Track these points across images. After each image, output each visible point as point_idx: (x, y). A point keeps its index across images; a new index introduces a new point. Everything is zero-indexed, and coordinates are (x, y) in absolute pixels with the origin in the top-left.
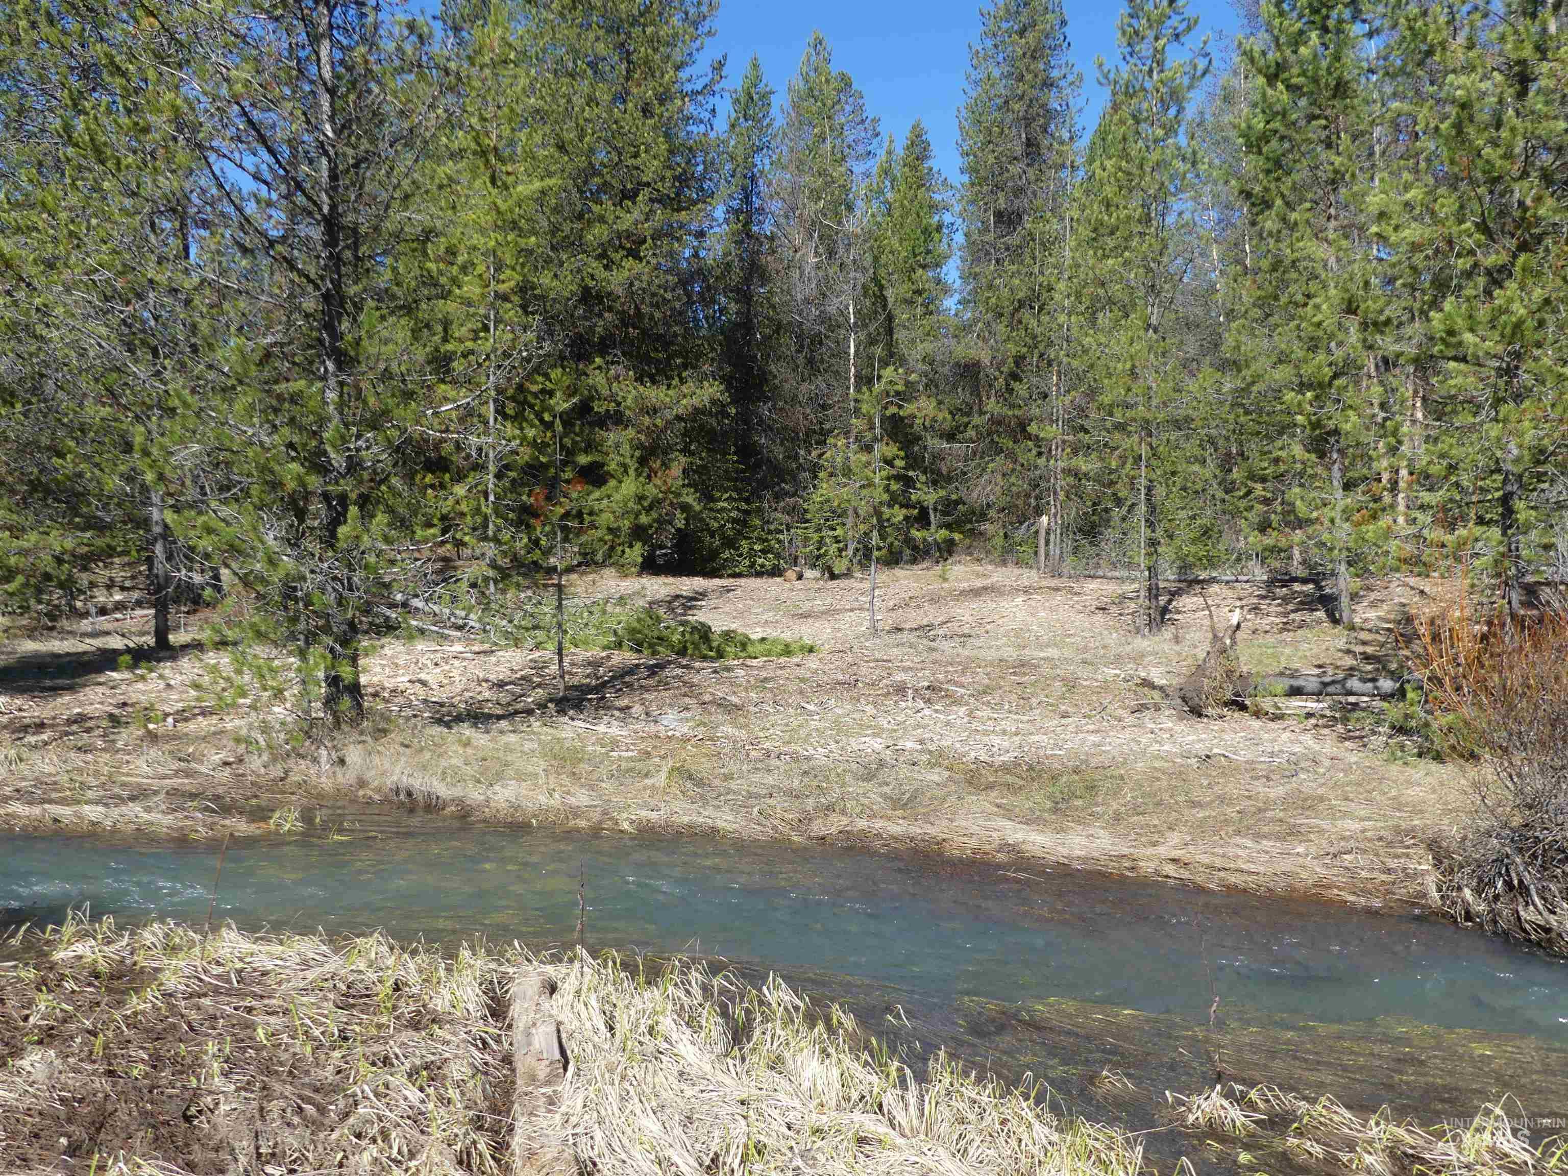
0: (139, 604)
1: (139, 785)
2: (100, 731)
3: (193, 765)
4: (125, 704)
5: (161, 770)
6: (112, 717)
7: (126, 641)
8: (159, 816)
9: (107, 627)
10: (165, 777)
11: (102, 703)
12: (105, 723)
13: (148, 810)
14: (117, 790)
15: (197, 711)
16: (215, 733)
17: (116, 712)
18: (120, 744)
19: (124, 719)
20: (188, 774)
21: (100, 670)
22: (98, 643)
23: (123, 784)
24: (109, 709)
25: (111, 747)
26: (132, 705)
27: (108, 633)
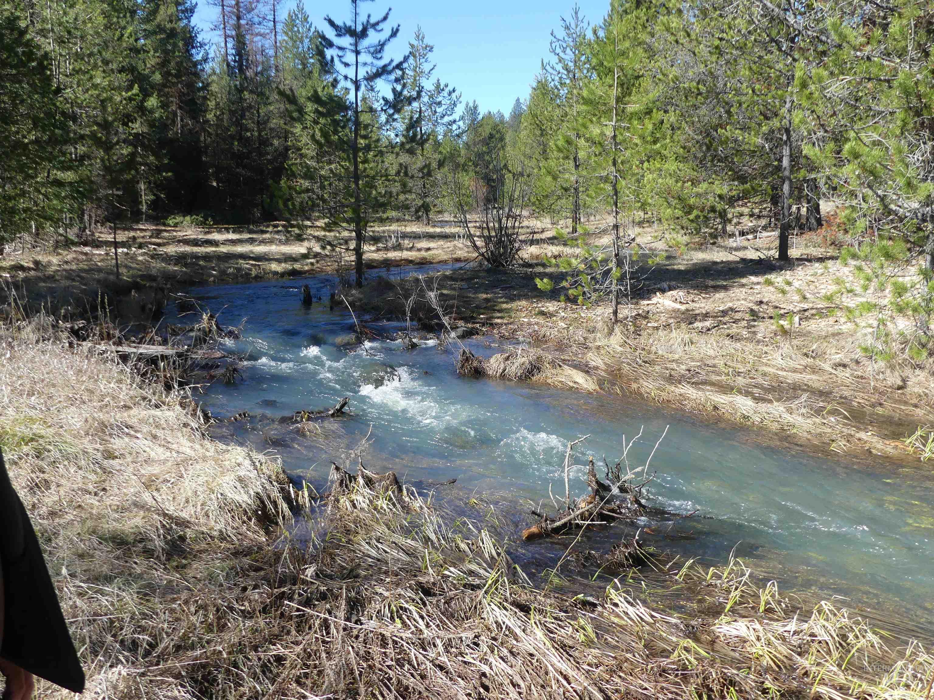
0: (765, 228)
1: (777, 376)
2: (744, 323)
3: (818, 362)
4: (761, 302)
5: (792, 364)
6: (753, 312)
7: (759, 254)
8: (800, 419)
9: (746, 243)
10: (795, 371)
11: (745, 300)
12: (747, 317)
13: (790, 411)
14: (760, 380)
15: (814, 311)
16: (834, 335)
17: (755, 308)
18: (759, 336)
19: (761, 314)
20: (814, 370)
21: (743, 275)
22: (741, 254)
23: (764, 374)
24: (750, 305)
25: (752, 338)
26: (767, 303)
27: (745, 248)
